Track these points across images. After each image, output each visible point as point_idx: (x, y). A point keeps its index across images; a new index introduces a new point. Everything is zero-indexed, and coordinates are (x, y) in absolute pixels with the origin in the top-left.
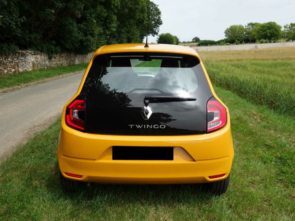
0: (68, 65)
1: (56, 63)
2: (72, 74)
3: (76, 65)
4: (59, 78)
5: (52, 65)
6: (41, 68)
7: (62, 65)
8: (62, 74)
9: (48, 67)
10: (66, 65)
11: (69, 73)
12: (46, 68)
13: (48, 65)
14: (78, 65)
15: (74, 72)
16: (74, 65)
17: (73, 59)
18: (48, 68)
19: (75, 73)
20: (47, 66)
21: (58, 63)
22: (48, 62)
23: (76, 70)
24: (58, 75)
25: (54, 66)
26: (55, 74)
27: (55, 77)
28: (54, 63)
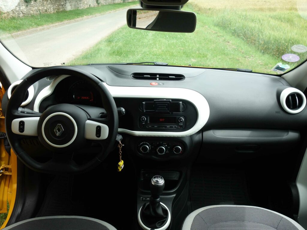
0: (55, 12)
1: (38, 9)
2: (57, 24)
3: (66, 12)
4: (36, 31)
5: (32, 12)
6: (14, 15)
7: (46, 11)
8: (41, 25)
9: (24, 14)
10: (52, 12)
11: (53, 23)
12: (21, 15)
13: (25, 11)
14: (70, 11)
15: (62, 21)
16: (65, 11)
17: (63, 4)
18: (24, 16)
19: (62, 23)
20: (22, 13)
21: (40, 8)
22: (24, 7)
23: (65, 19)
24: (35, 26)
25: (35, 13)
26: (31, 25)
27: (31, 30)
28: (34, 9)
